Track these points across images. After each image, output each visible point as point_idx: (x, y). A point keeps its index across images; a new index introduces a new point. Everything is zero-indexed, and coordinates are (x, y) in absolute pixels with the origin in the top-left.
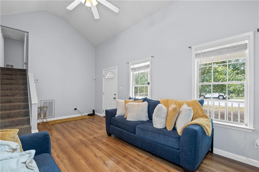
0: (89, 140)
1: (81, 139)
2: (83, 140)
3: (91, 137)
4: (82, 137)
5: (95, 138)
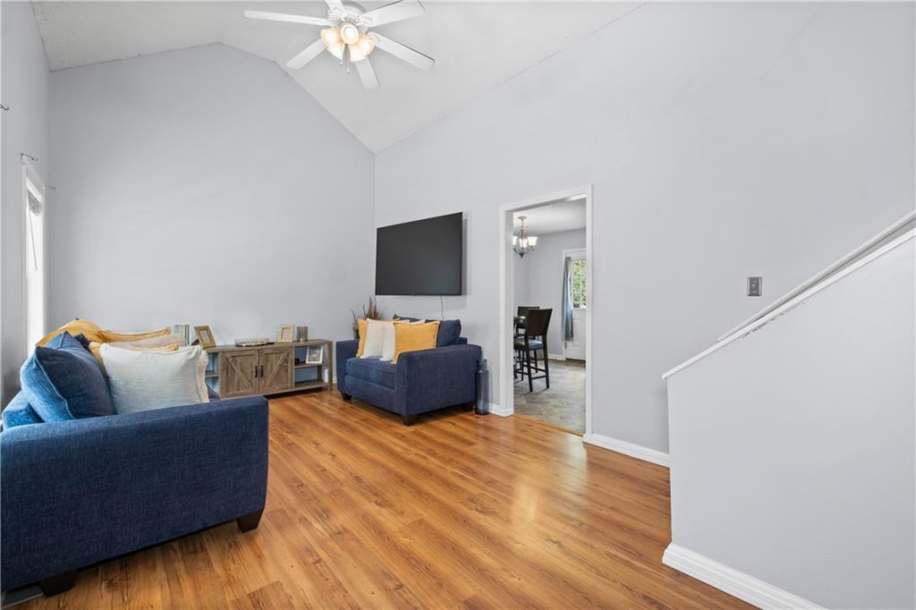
0: (350, 504)
1: (384, 511)
2: (376, 503)
3: (341, 519)
4: (380, 518)
5: (323, 514)
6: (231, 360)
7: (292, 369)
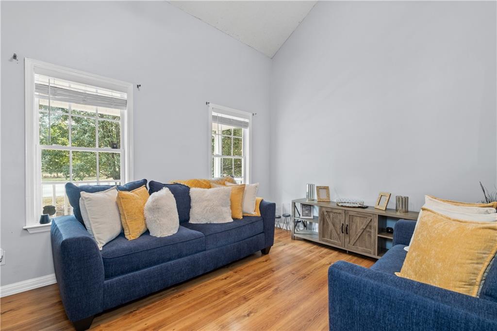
6: (326, 213)
7: (375, 236)
